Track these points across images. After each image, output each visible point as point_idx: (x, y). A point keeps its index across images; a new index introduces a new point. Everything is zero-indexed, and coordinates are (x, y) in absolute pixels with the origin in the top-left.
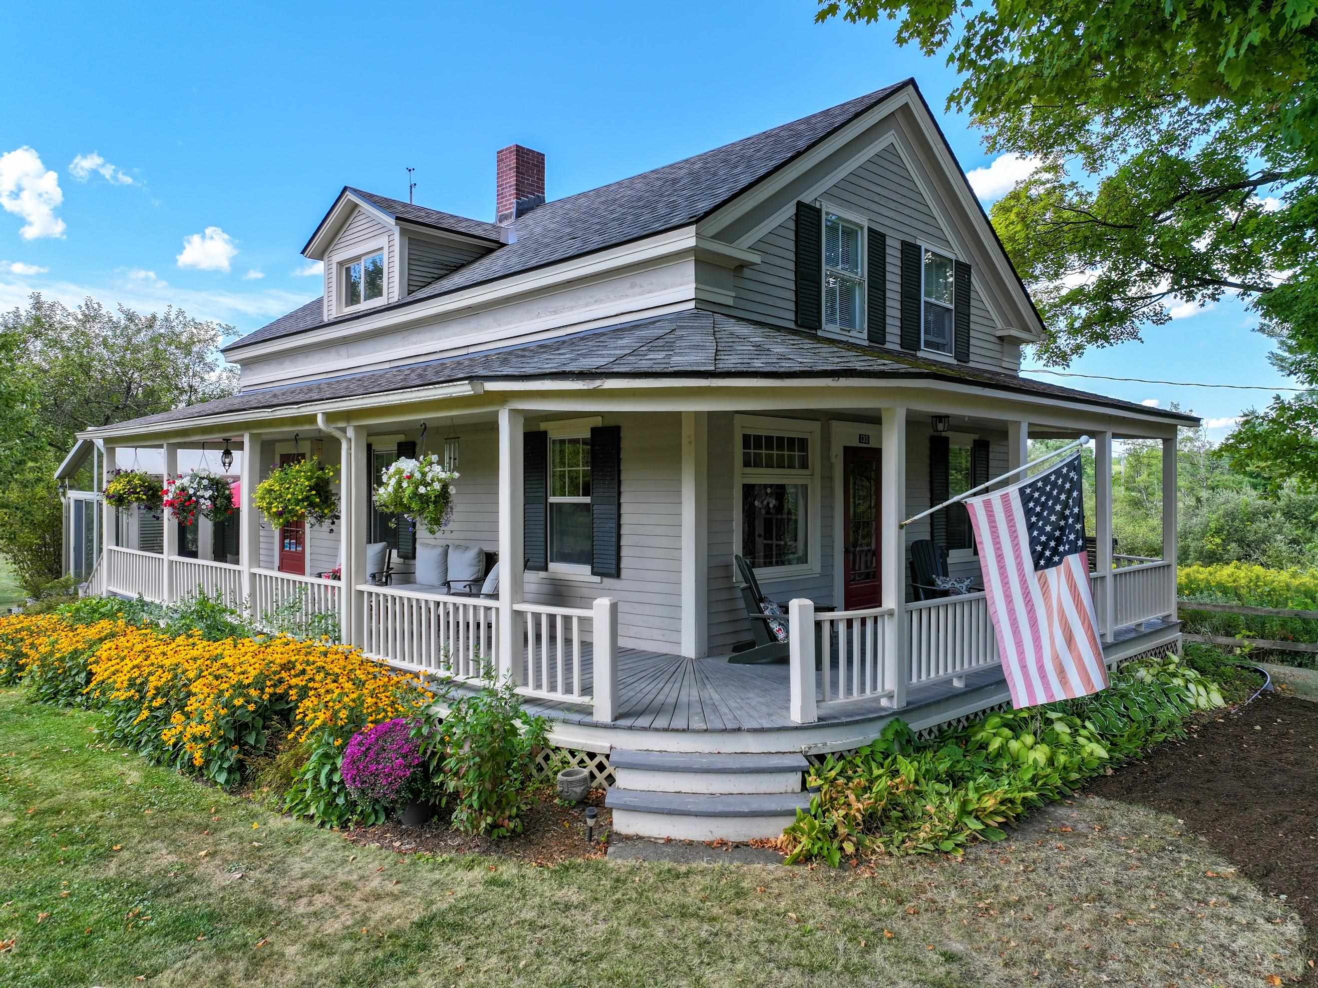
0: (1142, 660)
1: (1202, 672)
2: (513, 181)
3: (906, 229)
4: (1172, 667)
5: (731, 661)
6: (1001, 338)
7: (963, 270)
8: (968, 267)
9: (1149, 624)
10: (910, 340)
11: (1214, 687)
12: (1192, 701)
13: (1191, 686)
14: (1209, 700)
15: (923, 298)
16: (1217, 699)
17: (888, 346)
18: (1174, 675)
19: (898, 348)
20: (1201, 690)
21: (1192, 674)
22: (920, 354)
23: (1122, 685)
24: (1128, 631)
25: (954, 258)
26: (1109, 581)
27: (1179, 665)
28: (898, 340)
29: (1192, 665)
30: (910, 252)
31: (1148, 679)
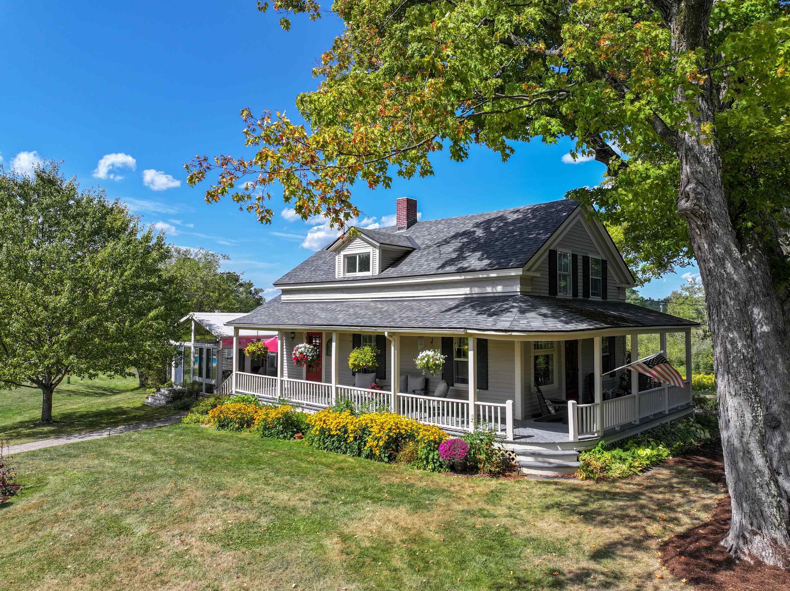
0: (679, 420)
1: (703, 425)
2: (405, 213)
3: (584, 251)
4: (691, 423)
5: (535, 421)
6: (619, 288)
7: (604, 262)
8: (606, 261)
9: (682, 406)
10: (586, 294)
11: (707, 431)
12: (698, 436)
13: (698, 430)
14: (705, 436)
15: (591, 277)
16: (708, 435)
17: (579, 297)
18: (692, 426)
19: (582, 298)
20: (702, 432)
21: (698, 426)
22: (590, 299)
23: (673, 430)
24: (673, 409)
25: (600, 258)
26: (666, 390)
27: (693, 423)
28: (582, 294)
29: (698, 422)
30: (586, 260)
31: (682, 428)
